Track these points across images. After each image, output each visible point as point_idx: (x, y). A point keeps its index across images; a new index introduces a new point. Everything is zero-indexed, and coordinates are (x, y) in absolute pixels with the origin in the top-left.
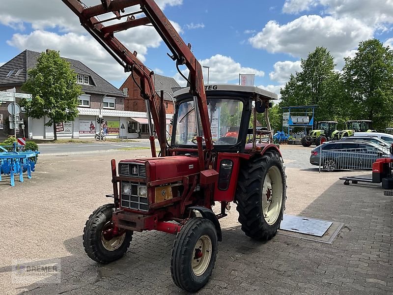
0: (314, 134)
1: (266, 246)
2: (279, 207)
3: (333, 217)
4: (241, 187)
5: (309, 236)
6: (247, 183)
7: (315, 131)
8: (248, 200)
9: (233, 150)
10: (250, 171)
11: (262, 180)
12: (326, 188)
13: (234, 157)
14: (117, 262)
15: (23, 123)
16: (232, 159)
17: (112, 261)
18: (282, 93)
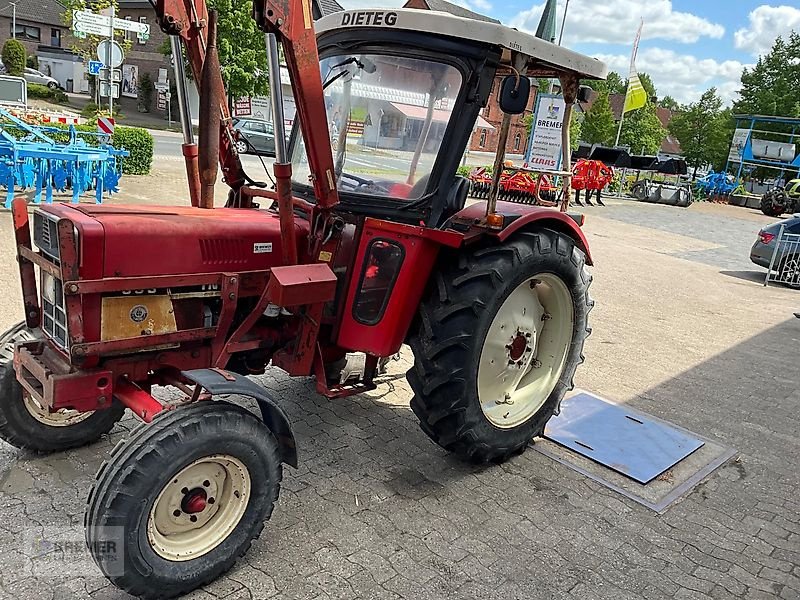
1: (472, 481)
2: (550, 382)
3: (717, 426)
4: (425, 320)
5: (611, 475)
6: (441, 313)
8: (435, 358)
9: (409, 215)
10: (456, 282)
11: (486, 313)
12: (749, 334)
13: (407, 236)
14: (73, 454)
15: (168, 88)
16: (400, 242)
17: (61, 451)
18: (745, 79)
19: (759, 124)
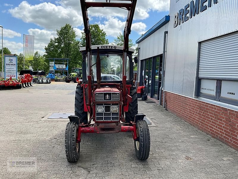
0: (72, 75)
7: (73, 74)
8: (134, 110)
10: (132, 94)
13: (128, 87)
18: (46, 49)
19: (56, 60)
